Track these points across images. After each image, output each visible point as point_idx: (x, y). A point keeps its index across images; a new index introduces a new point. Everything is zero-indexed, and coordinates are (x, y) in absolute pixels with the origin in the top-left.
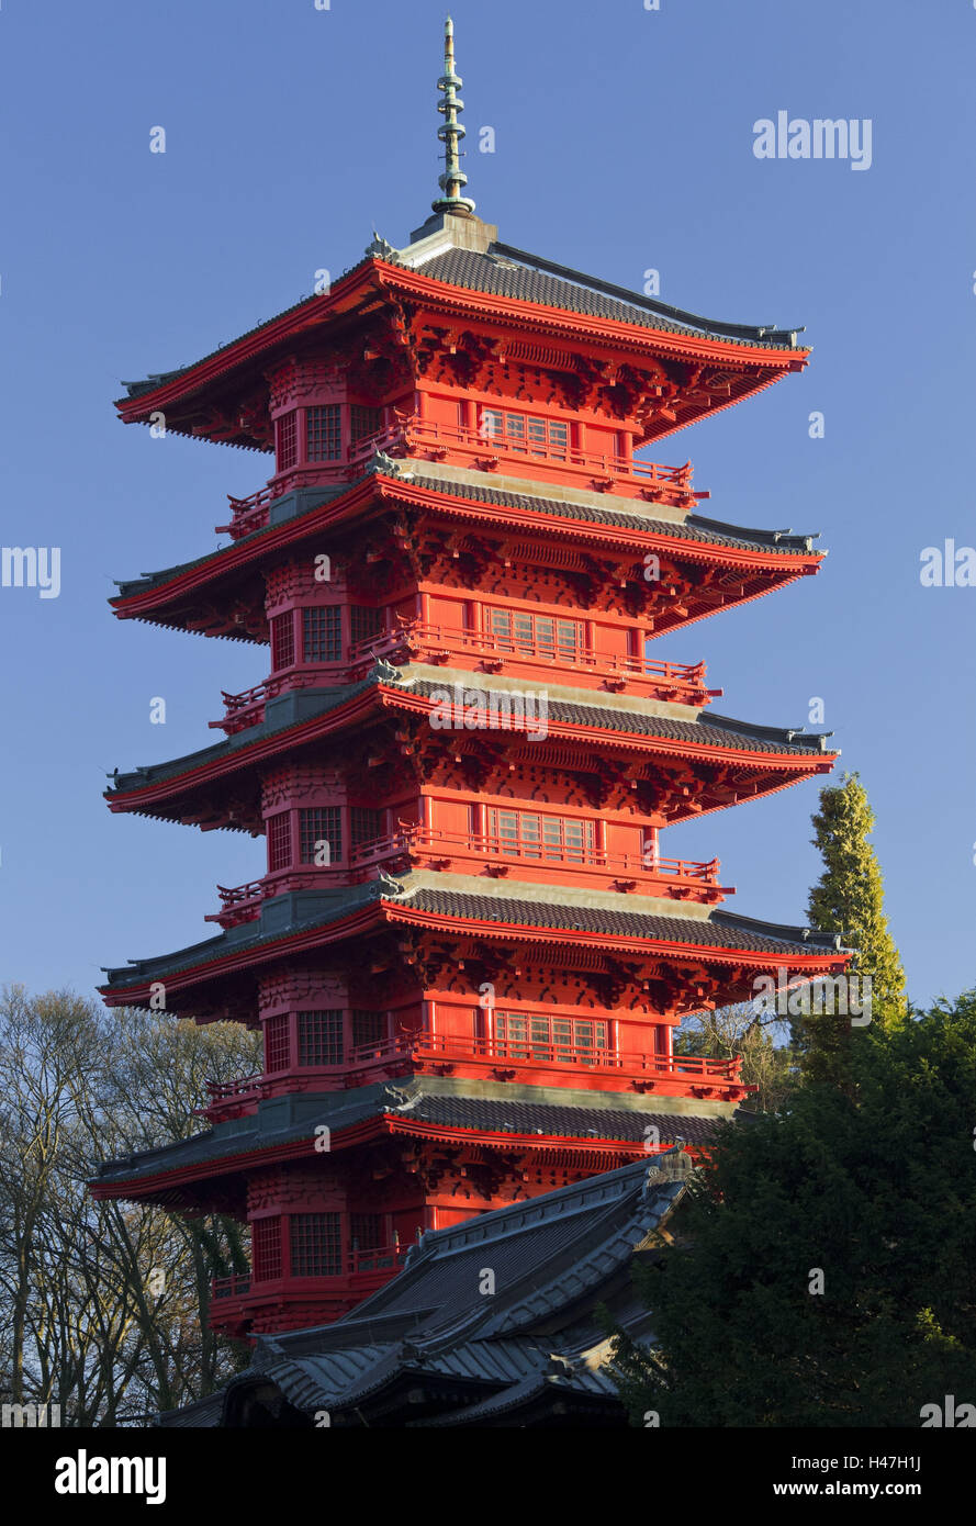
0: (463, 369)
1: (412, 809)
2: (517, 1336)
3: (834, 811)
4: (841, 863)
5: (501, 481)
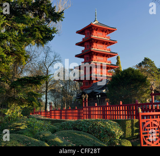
0: (96, 30)
1: (93, 57)
2: (99, 89)
3: (118, 58)
4: (118, 61)
5: (98, 37)
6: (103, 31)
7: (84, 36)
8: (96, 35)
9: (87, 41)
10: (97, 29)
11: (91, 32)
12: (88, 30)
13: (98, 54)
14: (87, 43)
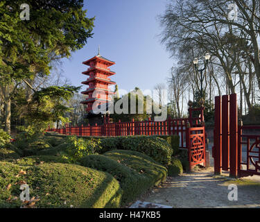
1: (96, 84)
3: (116, 86)
4: (116, 88)
6: (104, 64)
7: (89, 67)
8: (99, 67)
9: (92, 71)
10: (100, 61)
11: (95, 63)
12: (92, 62)
13: (100, 82)
14: (92, 72)
